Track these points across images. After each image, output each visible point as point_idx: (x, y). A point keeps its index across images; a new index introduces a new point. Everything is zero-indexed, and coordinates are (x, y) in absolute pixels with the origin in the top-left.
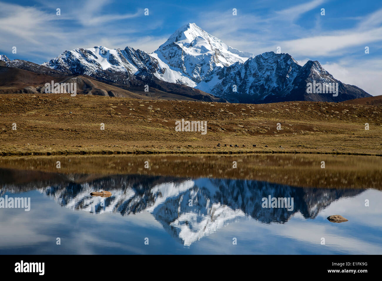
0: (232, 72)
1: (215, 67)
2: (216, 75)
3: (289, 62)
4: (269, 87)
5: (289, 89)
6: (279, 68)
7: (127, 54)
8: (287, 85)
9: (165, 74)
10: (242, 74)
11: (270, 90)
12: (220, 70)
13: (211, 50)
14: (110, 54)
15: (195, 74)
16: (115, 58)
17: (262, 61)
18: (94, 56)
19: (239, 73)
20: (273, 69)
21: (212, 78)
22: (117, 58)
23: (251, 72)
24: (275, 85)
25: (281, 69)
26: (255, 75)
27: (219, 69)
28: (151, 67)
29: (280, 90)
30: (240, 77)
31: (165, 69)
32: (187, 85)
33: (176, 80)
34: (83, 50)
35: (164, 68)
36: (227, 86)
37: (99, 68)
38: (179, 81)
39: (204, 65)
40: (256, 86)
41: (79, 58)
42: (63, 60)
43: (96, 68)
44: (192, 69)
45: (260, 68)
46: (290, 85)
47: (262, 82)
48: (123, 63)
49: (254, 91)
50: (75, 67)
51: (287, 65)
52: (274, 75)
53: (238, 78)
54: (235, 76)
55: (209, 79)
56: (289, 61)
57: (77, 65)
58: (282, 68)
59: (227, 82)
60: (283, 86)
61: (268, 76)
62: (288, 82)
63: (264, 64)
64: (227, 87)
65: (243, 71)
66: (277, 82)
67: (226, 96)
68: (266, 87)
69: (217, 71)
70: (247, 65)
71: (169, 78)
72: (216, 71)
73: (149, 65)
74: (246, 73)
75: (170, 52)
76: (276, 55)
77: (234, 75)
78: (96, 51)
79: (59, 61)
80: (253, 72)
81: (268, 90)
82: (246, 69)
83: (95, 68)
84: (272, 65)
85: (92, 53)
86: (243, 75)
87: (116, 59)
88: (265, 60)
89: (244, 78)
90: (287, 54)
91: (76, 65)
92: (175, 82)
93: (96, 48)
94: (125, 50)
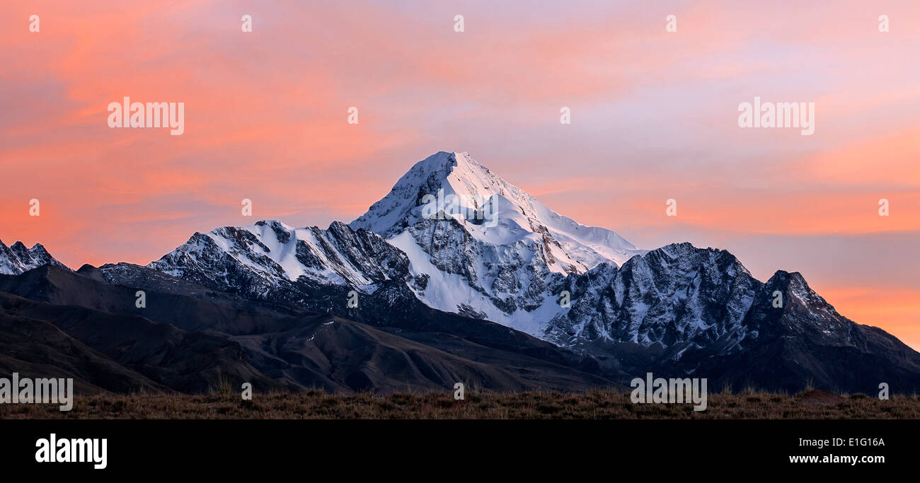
0: (592, 290)
1: (547, 274)
2: (550, 293)
3: (731, 273)
4: (687, 328)
5: (736, 336)
6: (706, 284)
7: (334, 239)
8: (731, 325)
9: (428, 288)
10: (617, 295)
11: (691, 335)
12: (559, 283)
13: (531, 231)
14: (298, 240)
15: (501, 290)
16: (311, 251)
17: (664, 264)
18: (261, 245)
19: (609, 293)
20: (693, 286)
21: (541, 301)
22: (317, 251)
23: (638, 290)
24: (699, 324)
25: (712, 287)
26: (648, 298)
27: (558, 279)
28: (395, 273)
29: (713, 337)
30: (613, 301)
31: (426, 277)
32: (485, 319)
33: (459, 307)
34: (235, 230)
35: (423, 276)
36: (584, 322)
37: (281, 276)
38: (465, 309)
39: (519, 269)
40: (655, 325)
41: (232, 251)
42: (193, 257)
43: (276, 278)
44: (491, 279)
45: (662, 281)
46: (737, 325)
47: (669, 317)
48: (330, 263)
49: (650, 335)
50: (225, 274)
51: (726, 277)
52: (695, 301)
53: (608, 305)
54: (602, 299)
55: (535, 304)
56: (730, 267)
57: (227, 268)
58: (716, 283)
59: (581, 312)
60: (720, 326)
61: (683, 302)
62: (733, 319)
63: (669, 272)
64: (582, 325)
65: (619, 288)
66: (706, 318)
67: (582, 347)
68: (681, 329)
69: (553, 285)
70: (627, 273)
71: (439, 300)
72: (549, 284)
73: (390, 267)
74: (626, 292)
75: (434, 235)
76: (697, 251)
77: (597, 297)
78: (263, 232)
79: (185, 259)
80: (643, 290)
81: (685, 335)
82: (627, 284)
83: (274, 277)
84: (688, 275)
85: (254, 237)
86: (619, 298)
87: (314, 254)
88: (672, 261)
89: (623, 306)
90: (725, 252)
91: (226, 270)
92: (457, 311)
93: (261, 224)
94: (331, 229)
